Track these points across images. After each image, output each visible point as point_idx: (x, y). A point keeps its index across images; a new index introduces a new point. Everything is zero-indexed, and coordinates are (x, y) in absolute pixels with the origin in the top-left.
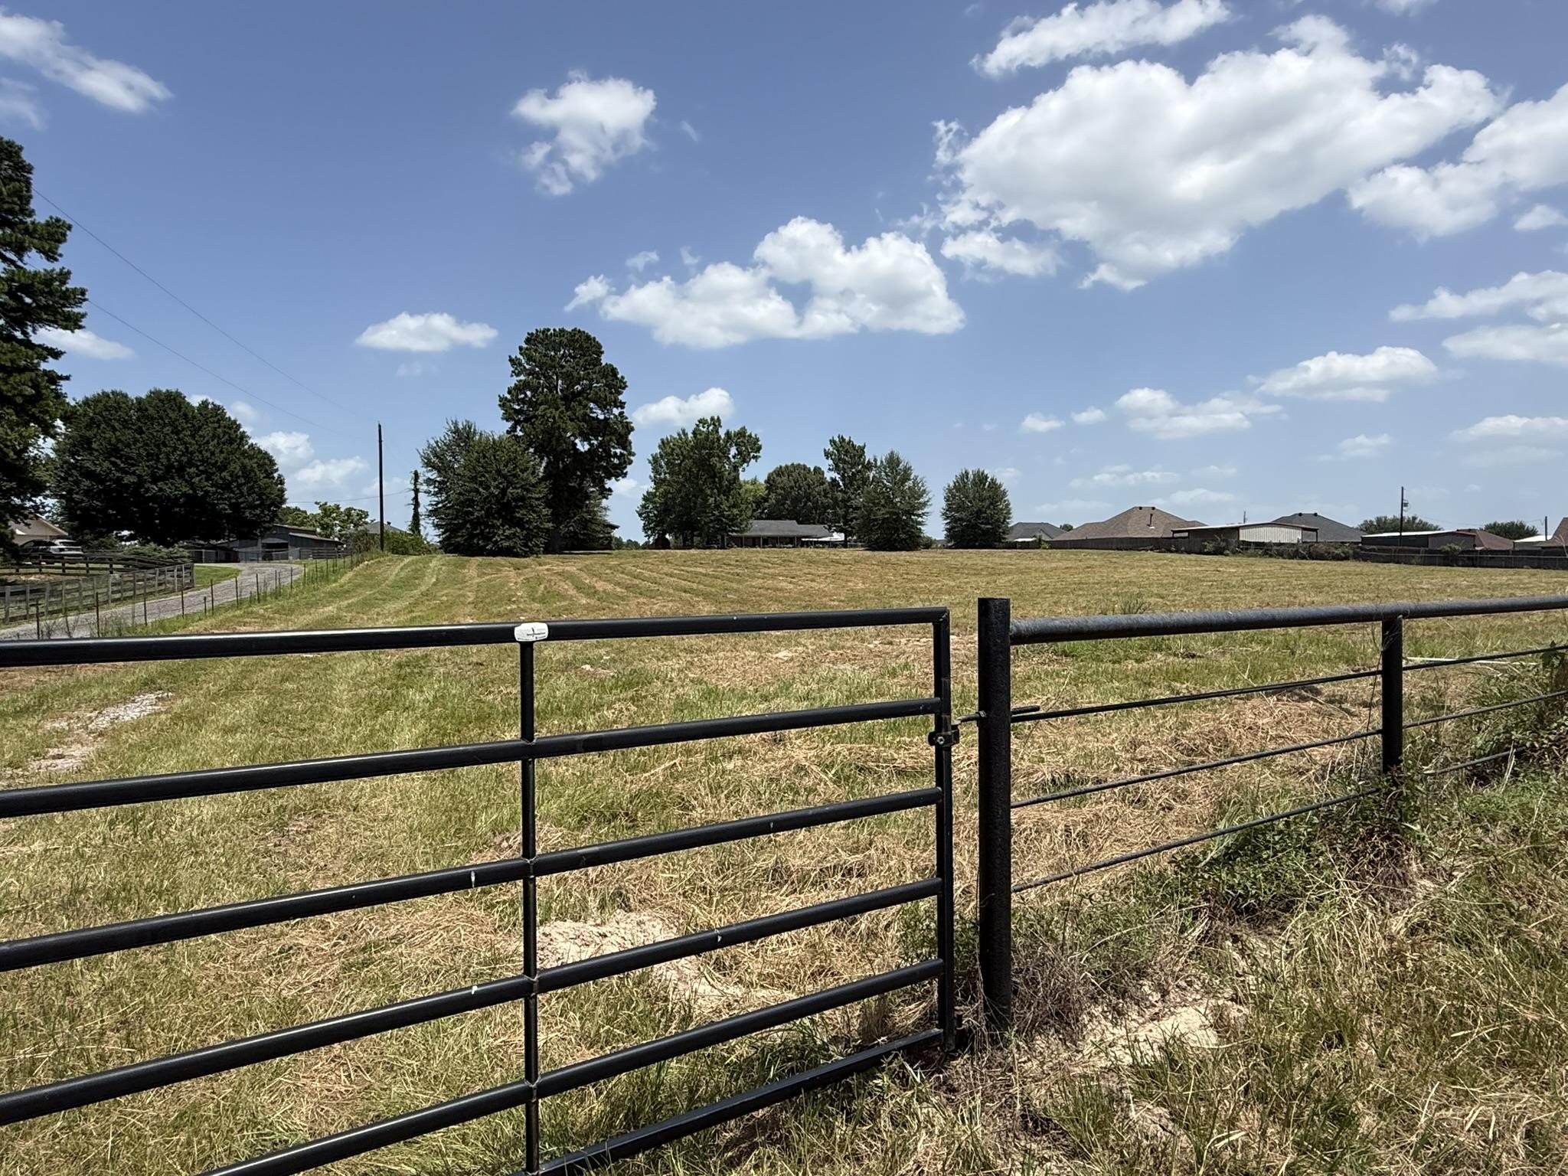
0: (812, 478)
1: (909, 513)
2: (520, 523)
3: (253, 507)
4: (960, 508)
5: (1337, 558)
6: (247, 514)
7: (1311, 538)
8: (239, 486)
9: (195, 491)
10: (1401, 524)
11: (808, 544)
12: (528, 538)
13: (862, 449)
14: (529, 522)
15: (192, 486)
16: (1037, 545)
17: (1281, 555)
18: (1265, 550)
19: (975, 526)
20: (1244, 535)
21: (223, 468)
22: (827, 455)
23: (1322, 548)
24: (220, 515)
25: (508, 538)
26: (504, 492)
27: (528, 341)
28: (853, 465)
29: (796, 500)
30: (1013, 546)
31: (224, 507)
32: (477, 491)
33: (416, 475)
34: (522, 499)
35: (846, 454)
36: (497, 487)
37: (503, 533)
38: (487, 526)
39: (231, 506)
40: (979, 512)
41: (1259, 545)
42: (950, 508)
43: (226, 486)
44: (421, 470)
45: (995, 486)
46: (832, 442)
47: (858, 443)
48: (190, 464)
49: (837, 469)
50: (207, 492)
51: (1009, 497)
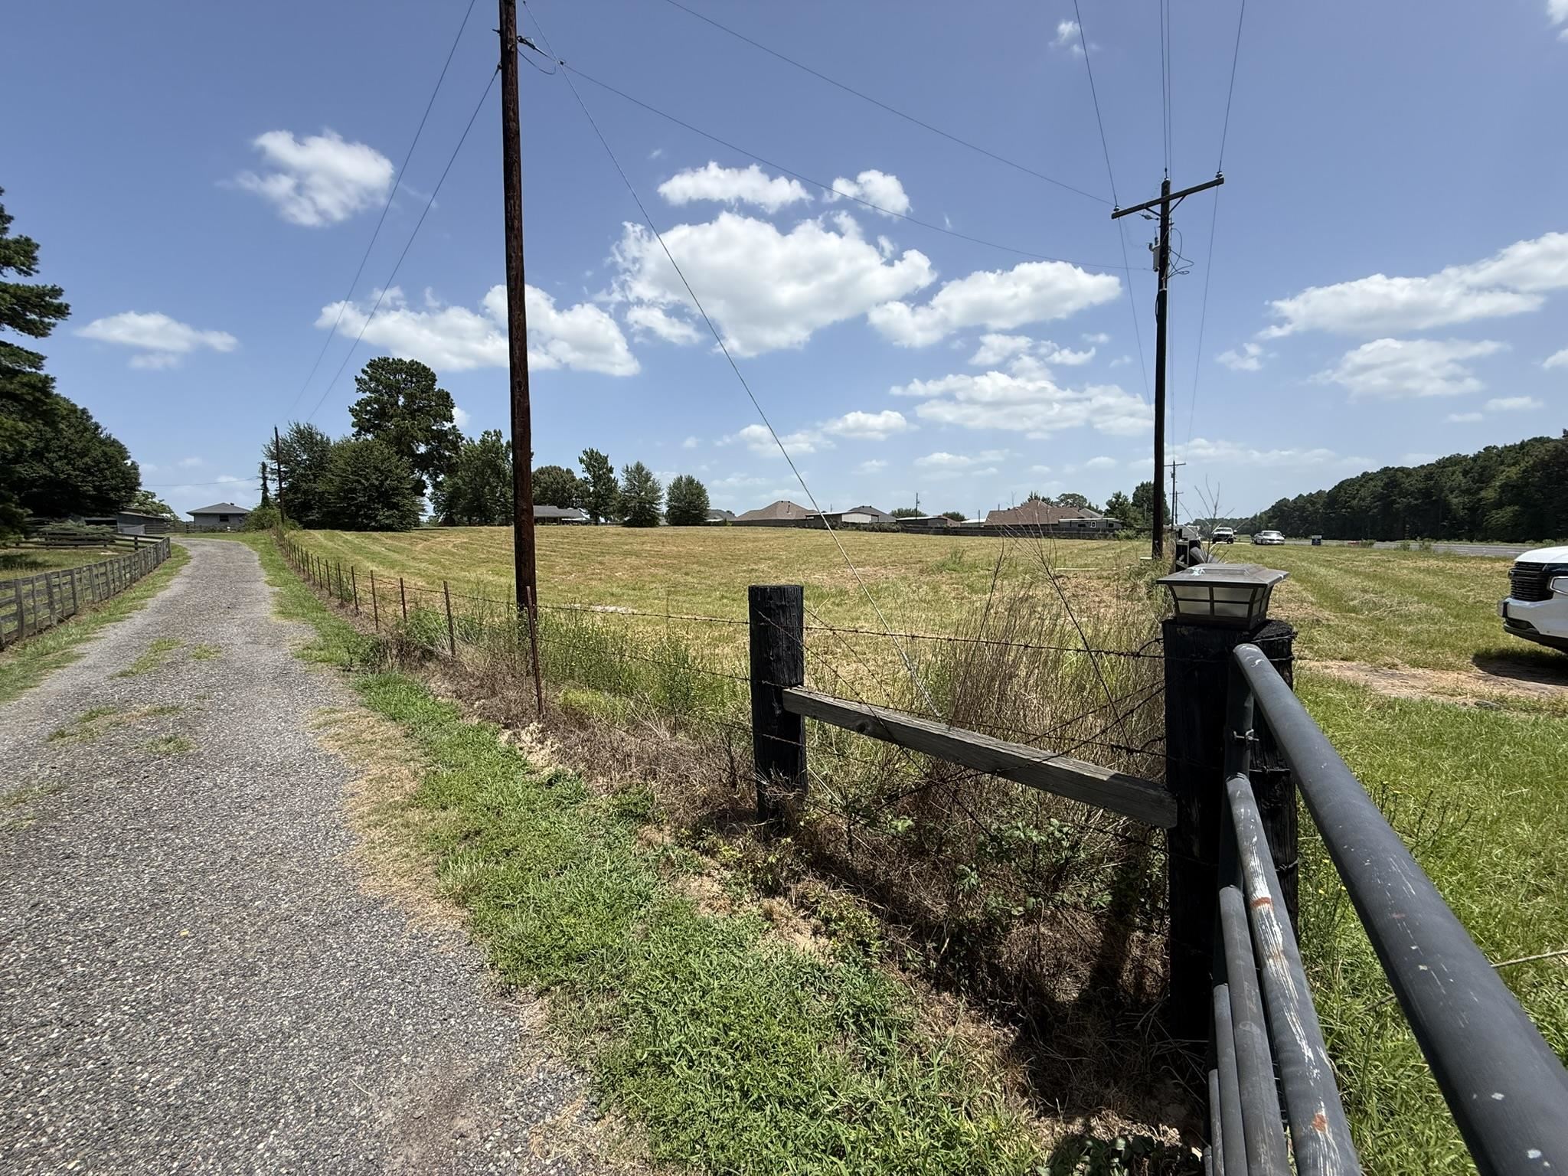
0: (565, 476)
1: (651, 503)
2: (395, 506)
3: (116, 489)
4: (678, 500)
5: (894, 531)
6: (112, 495)
7: (876, 520)
8: (101, 471)
9: (57, 474)
10: (916, 513)
11: (567, 523)
12: (403, 517)
13: (606, 458)
14: (404, 505)
15: (51, 469)
16: (724, 523)
17: (865, 529)
18: (857, 526)
19: (688, 512)
20: (844, 519)
21: (83, 454)
22: (581, 461)
23: (886, 526)
24: (85, 495)
25: (387, 518)
26: (382, 483)
27: (370, 365)
28: (600, 469)
29: (556, 491)
30: (709, 524)
31: (89, 489)
32: (358, 482)
33: (264, 466)
34: (397, 488)
35: (596, 462)
36: (377, 479)
37: (383, 515)
38: (370, 508)
39: (95, 488)
40: (690, 502)
41: (854, 524)
42: (671, 500)
43: (87, 470)
44: (268, 462)
45: (699, 487)
46: (585, 452)
47: (603, 454)
48: (47, 449)
49: (589, 471)
50: (69, 475)
51: (708, 494)
